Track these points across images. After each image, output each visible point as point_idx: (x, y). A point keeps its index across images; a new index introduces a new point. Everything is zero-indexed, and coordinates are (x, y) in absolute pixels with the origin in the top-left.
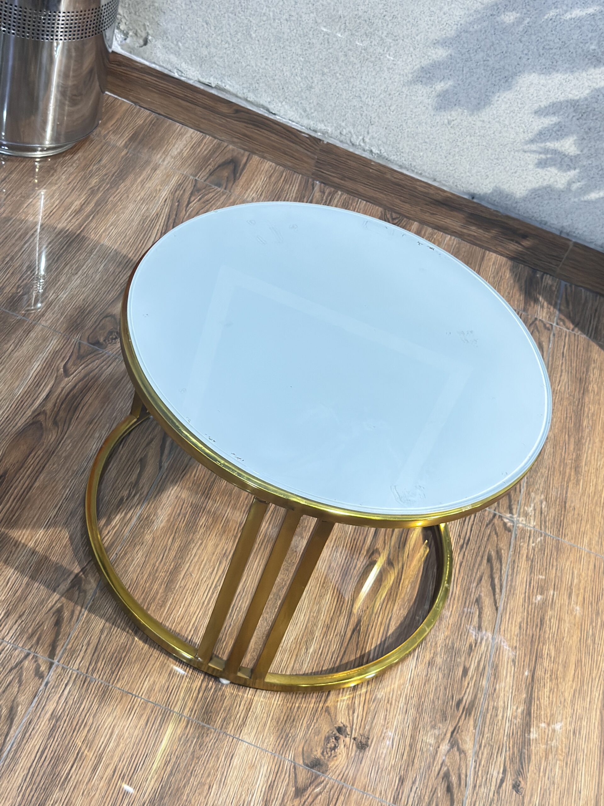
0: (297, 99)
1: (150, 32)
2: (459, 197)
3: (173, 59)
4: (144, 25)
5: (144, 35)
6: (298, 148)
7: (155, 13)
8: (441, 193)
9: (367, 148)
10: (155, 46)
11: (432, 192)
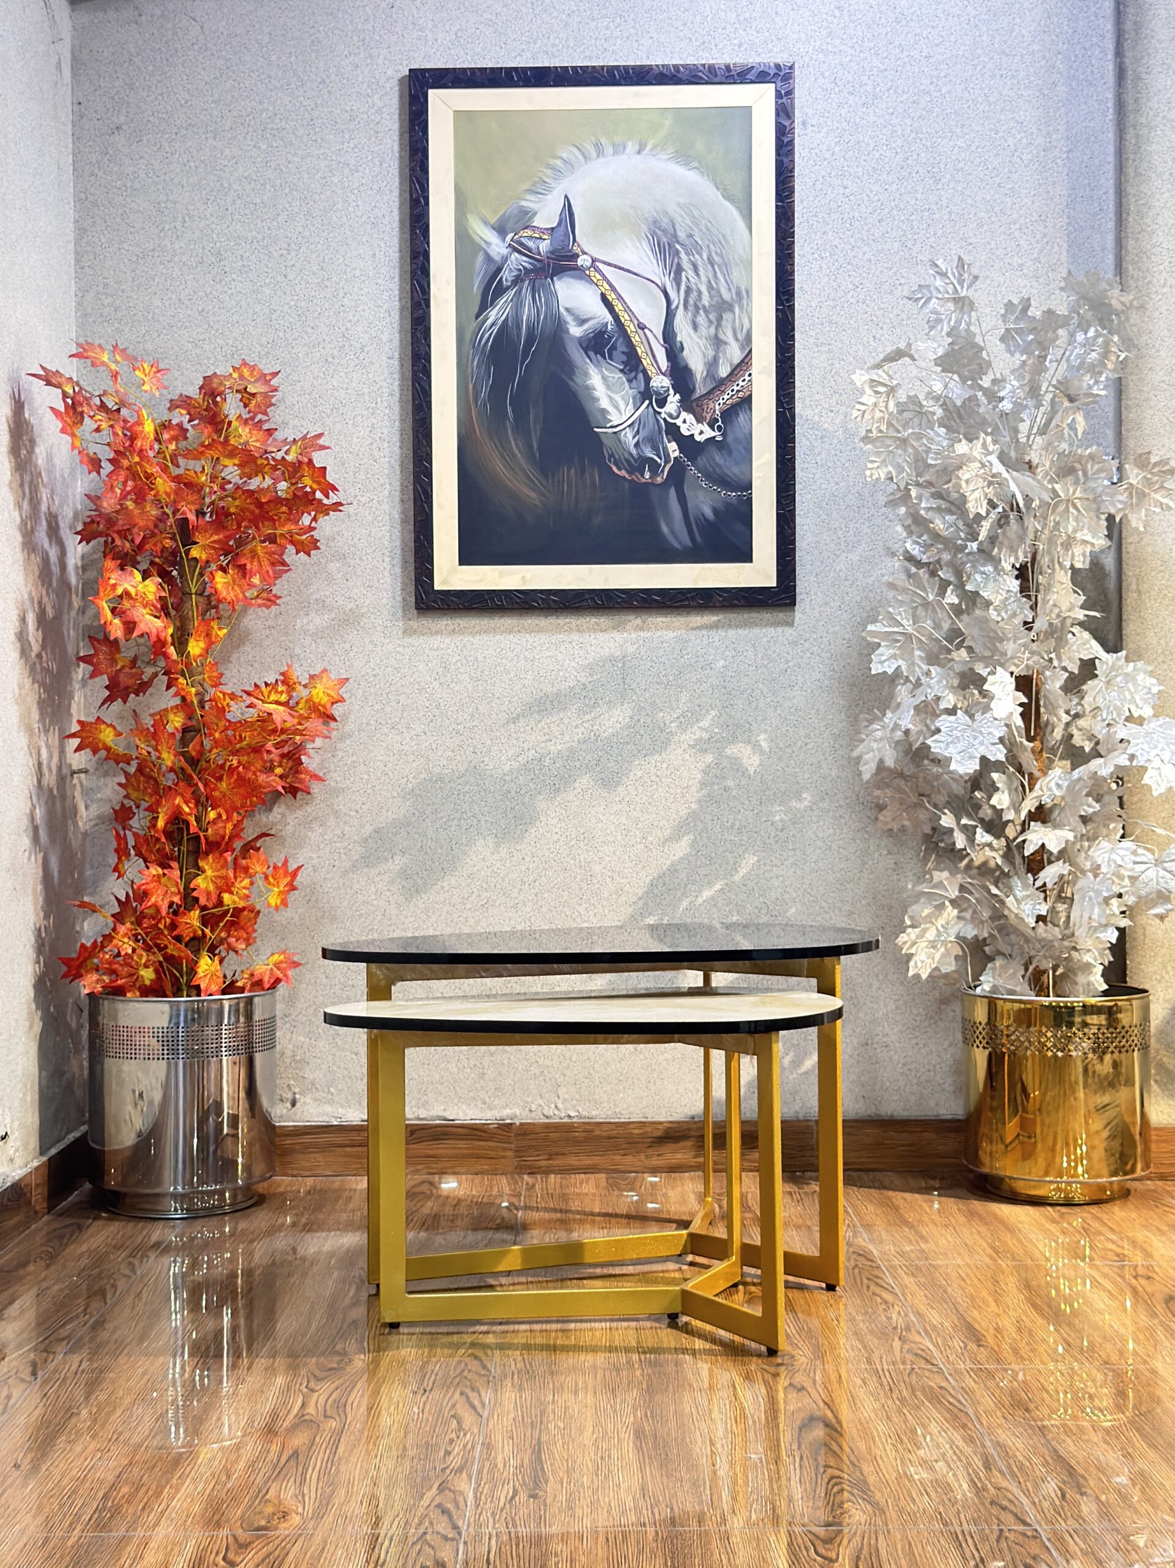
0: (471, 1094)
1: (297, 1090)
2: (679, 1122)
3: (328, 1109)
4: (289, 1086)
5: (290, 1096)
6: (491, 1144)
7: (297, 1068)
8: (660, 1127)
9: (563, 1115)
10: (305, 1103)
11: (649, 1129)
